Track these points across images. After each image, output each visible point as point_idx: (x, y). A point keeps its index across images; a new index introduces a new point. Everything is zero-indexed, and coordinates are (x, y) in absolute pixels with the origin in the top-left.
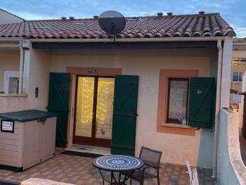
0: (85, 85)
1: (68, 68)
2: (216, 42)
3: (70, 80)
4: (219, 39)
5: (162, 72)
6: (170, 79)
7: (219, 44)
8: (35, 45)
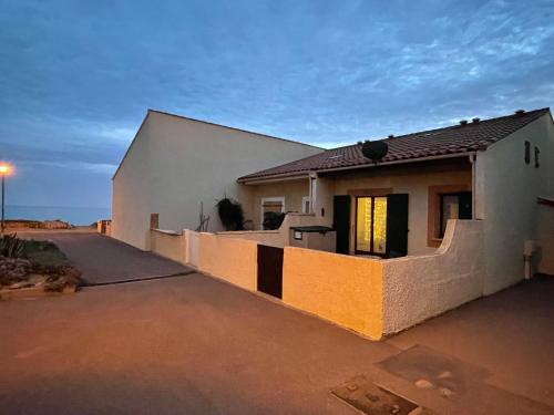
0: (364, 204)
1: (349, 191)
2: (468, 157)
3: (350, 201)
4: (471, 154)
5: (431, 188)
6: (442, 196)
7: (471, 159)
8: (320, 175)
